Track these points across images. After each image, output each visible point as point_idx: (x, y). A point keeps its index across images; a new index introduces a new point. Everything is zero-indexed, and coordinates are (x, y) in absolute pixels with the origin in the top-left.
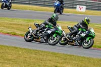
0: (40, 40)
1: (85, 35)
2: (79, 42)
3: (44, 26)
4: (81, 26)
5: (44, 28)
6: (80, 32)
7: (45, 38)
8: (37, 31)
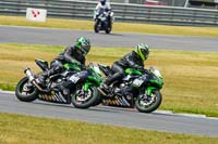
0: (54, 98)
1: (141, 82)
2: (129, 98)
3: (61, 65)
4: (132, 63)
5: (62, 70)
6: (129, 77)
7: (65, 93)
8: (46, 77)
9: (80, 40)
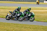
2: (28, 18)
4: (28, 11)
7: (17, 18)
9: (19, 7)
